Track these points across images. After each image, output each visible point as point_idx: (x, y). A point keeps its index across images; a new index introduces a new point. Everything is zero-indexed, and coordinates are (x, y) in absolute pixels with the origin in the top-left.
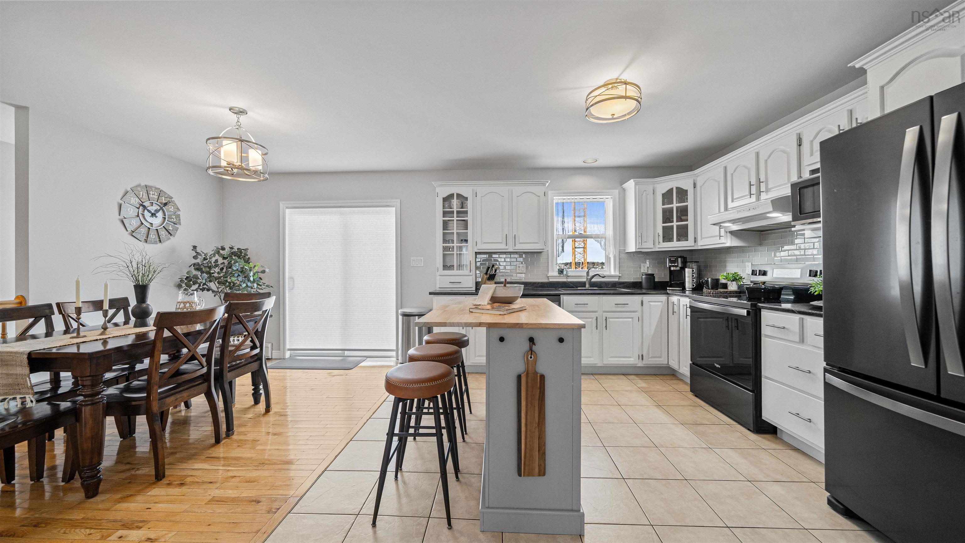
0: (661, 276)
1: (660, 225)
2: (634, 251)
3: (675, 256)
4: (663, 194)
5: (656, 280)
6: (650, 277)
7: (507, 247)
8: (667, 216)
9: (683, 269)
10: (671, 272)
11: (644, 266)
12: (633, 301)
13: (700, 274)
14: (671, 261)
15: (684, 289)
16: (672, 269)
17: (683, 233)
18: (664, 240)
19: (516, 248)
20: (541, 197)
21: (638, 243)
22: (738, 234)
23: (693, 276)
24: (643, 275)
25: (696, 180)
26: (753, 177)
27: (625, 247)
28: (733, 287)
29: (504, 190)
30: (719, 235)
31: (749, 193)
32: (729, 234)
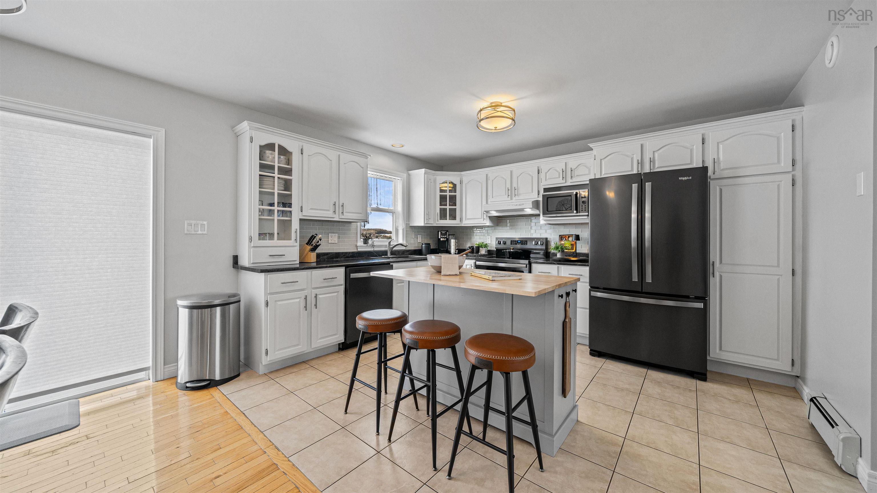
0: (435, 244)
1: (438, 207)
2: (422, 224)
3: (446, 230)
5: (432, 248)
6: (428, 245)
7: (334, 216)
8: (443, 201)
10: (440, 242)
14: (443, 234)
16: (442, 240)
18: (441, 219)
19: (343, 217)
20: (364, 169)
21: (426, 219)
22: (491, 218)
23: (456, 244)
24: (422, 244)
25: (462, 179)
26: (508, 186)
27: (409, 221)
28: (483, 251)
29: (332, 154)
30: (481, 218)
31: (506, 194)
32: (488, 218)
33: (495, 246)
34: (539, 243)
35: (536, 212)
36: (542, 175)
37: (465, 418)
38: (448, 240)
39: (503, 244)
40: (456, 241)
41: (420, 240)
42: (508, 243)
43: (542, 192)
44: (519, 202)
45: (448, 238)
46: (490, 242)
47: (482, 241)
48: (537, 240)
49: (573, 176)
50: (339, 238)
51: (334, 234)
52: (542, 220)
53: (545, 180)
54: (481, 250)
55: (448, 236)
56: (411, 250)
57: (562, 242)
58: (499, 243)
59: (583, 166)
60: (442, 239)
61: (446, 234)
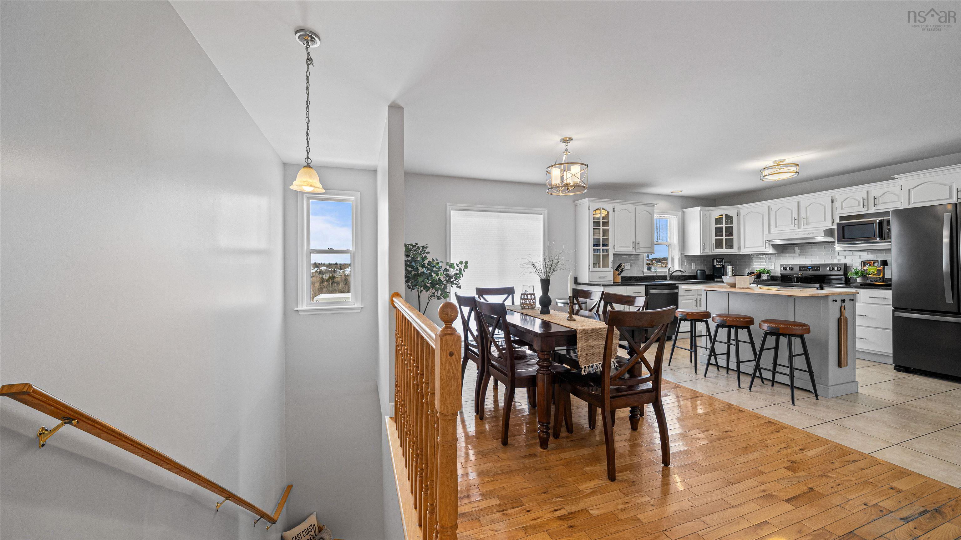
0: (709, 272)
1: (714, 238)
4: (716, 218)
6: (703, 272)
7: (633, 251)
8: (719, 231)
9: (726, 266)
10: (715, 268)
11: (699, 265)
14: (718, 262)
17: (730, 244)
18: (717, 248)
19: (639, 251)
20: (652, 214)
21: (702, 249)
22: (774, 246)
23: (733, 271)
24: (697, 270)
25: (740, 211)
26: (795, 215)
27: (684, 252)
28: (765, 277)
29: (631, 208)
30: (763, 246)
31: (792, 224)
32: (771, 246)
33: (779, 272)
34: (836, 269)
35: (831, 239)
36: (837, 204)
37: (758, 371)
38: (723, 267)
39: (789, 270)
40: (733, 268)
41: (694, 267)
42: (796, 269)
43: (837, 220)
44: (808, 231)
45: (724, 265)
46: (773, 268)
47: (764, 267)
48: (832, 266)
49: (877, 203)
50: (631, 266)
51: (628, 263)
52: (838, 247)
53: (841, 209)
54: (763, 275)
55: (724, 263)
56: (686, 275)
57: (865, 268)
58: (785, 269)
59: (890, 193)
60: (717, 266)
61: (721, 261)
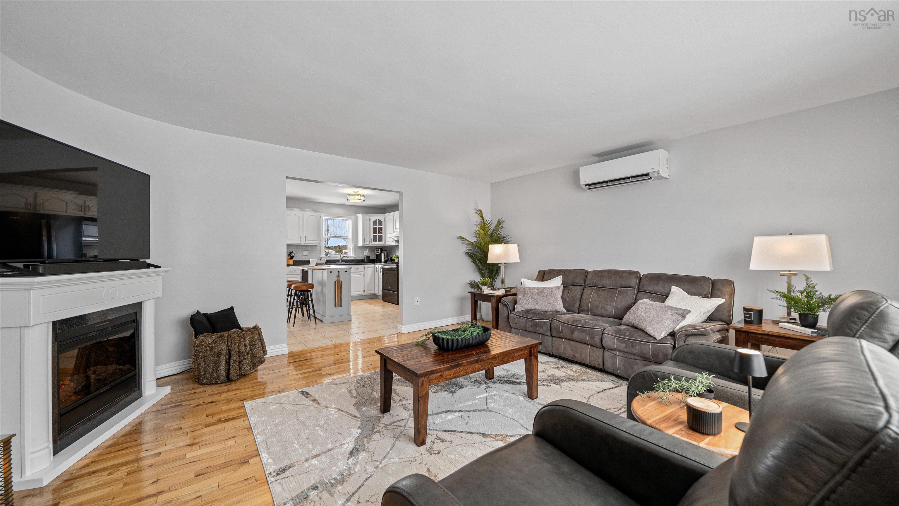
0: (373, 257)
1: (372, 235)
2: (361, 245)
3: (378, 248)
4: (373, 222)
5: (371, 259)
6: (368, 257)
7: (301, 243)
8: (375, 231)
9: (381, 253)
10: (377, 255)
11: (366, 252)
12: (361, 267)
13: (387, 256)
14: (376, 250)
15: (381, 262)
17: (381, 239)
18: (374, 241)
19: (308, 243)
20: (318, 218)
21: (365, 242)
24: (365, 256)
25: (386, 218)
27: (355, 243)
29: (299, 213)
50: (309, 253)
51: (301, 252)
